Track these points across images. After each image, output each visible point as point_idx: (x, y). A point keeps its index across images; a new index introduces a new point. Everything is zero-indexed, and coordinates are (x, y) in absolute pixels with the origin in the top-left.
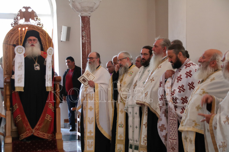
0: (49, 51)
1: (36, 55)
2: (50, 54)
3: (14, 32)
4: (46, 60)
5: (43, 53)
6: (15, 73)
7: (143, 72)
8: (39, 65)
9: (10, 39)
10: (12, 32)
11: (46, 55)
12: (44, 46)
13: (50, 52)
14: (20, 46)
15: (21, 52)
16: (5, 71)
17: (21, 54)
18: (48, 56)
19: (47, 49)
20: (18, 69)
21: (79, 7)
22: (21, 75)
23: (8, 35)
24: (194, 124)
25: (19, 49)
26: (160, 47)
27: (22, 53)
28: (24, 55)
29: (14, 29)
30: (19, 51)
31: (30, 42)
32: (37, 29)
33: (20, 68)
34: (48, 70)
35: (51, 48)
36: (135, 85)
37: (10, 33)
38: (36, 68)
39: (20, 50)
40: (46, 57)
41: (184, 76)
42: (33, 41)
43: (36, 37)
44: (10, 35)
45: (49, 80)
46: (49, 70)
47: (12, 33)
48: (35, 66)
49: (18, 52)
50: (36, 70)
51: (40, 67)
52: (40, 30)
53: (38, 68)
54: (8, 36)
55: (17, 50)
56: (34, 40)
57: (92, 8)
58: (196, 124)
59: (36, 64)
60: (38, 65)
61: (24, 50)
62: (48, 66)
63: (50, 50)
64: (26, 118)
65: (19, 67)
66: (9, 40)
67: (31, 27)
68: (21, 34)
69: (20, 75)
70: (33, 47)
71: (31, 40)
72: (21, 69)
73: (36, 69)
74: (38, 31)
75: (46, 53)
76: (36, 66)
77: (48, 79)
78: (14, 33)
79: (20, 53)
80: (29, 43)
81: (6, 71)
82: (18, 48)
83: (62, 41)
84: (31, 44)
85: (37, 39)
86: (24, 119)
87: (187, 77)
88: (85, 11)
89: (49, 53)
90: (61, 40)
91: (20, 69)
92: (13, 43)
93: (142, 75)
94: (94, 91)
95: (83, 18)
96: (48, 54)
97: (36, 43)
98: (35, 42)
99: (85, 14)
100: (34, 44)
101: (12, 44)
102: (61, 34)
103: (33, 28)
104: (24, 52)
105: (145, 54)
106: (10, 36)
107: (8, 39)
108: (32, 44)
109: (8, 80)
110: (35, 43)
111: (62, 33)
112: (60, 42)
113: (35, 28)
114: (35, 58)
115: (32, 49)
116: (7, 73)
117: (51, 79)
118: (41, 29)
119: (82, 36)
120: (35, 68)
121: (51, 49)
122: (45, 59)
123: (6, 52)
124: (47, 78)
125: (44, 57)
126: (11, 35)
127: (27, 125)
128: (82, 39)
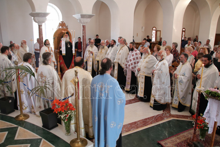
5: (70, 40)
6: (62, 48)
7: (111, 50)
18: (73, 42)
21: (82, 22)
24: (143, 73)
25: (63, 39)
26: (122, 41)
36: (108, 54)
41: (134, 55)
46: (74, 47)
51: (70, 46)
56: (67, 35)
57: (87, 22)
58: (144, 73)
59: (68, 45)
64: (65, 65)
85: (68, 35)
86: (65, 66)
87: (136, 55)
88: (84, 23)
93: (111, 51)
94: (93, 55)
95: (83, 26)
99: (84, 25)
100: (67, 37)
104: (65, 40)
105: (112, 42)
114: (68, 43)
119: (83, 33)
121: (74, 39)
127: (66, 68)
128: (83, 34)
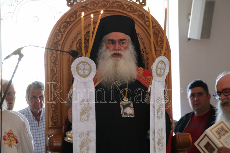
0: (157, 67)
1: (125, 81)
2: (159, 75)
3: (72, 19)
4: (149, 91)
5: (141, 73)
6: (74, 126)
8: (132, 105)
9: (63, 38)
10: (68, 20)
11: (149, 77)
12: (147, 54)
13: (161, 69)
14: (85, 59)
15: (87, 72)
16: (50, 119)
17: (87, 79)
18: (153, 80)
19: (154, 60)
20: (79, 117)
22: (88, 134)
23: (58, 28)
25: (81, 66)
27: (89, 74)
28: (95, 80)
29: (73, 11)
30: (81, 72)
31: (112, 47)
32: (128, 10)
33: (86, 115)
34: (156, 118)
35: (162, 58)
37: (63, 21)
38: (125, 111)
39: (84, 69)
40: (149, 82)
42: (117, 44)
43: (126, 34)
44: (62, 26)
45: (159, 143)
46: (159, 118)
47: (68, 23)
48: (121, 106)
49: (79, 74)
50: (126, 116)
52: (137, 13)
53: (129, 111)
54: (60, 31)
55: (78, 68)
56: (121, 41)
59: (126, 101)
60: (128, 105)
61: (92, 68)
62: (154, 107)
63: (159, 65)
65: (82, 113)
66: (60, 40)
67: (115, 5)
68: (85, 28)
69: (86, 132)
70: (118, 58)
71: (113, 42)
72: (88, 117)
73: (125, 113)
74: (132, 15)
75: (148, 73)
76: (125, 107)
77: (157, 140)
78: (72, 22)
79: (84, 76)
80: (108, 48)
81: (53, 118)
82: (79, 64)
83: (189, 39)
84: (113, 52)
85: (128, 37)
89: (158, 72)
90: (188, 36)
91: (84, 117)
92: (71, 46)
96: (154, 74)
97: (126, 48)
98: (125, 45)
100: (120, 52)
101: (66, 49)
102: (189, 20)
103: (119, 8)
104: (94, 74)
106: (62, 30)
107: (59, 38)
108: (116, 52)
109: (57, 144)
110: (122, 48)
111: (191, 17)
112: (184, 40)
113: (126, 7)
115: (116, 65)
116: (55, 123)
117: (164, 141)
118: (139, 9)
120: (122, 112)
121: (162, 62)
122: (146, 89)
123: (52, 70)
124: (154, 138)
125: (145, 84)
126: (65, 27)
